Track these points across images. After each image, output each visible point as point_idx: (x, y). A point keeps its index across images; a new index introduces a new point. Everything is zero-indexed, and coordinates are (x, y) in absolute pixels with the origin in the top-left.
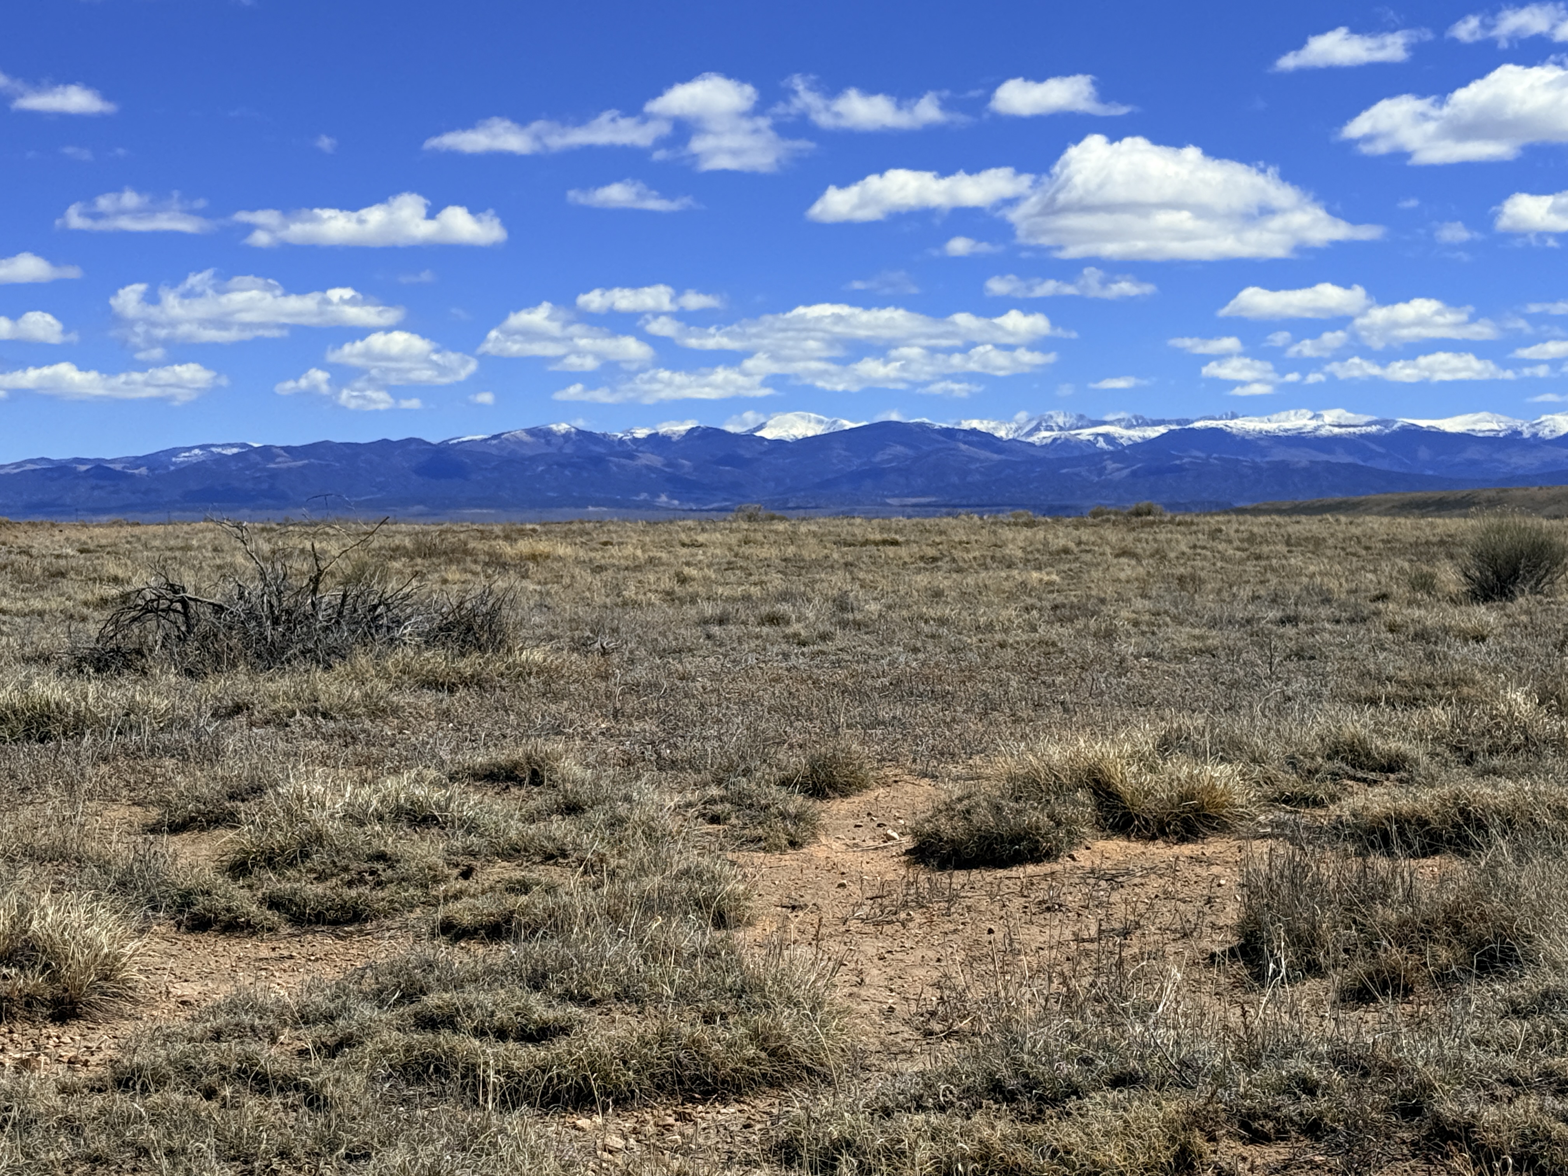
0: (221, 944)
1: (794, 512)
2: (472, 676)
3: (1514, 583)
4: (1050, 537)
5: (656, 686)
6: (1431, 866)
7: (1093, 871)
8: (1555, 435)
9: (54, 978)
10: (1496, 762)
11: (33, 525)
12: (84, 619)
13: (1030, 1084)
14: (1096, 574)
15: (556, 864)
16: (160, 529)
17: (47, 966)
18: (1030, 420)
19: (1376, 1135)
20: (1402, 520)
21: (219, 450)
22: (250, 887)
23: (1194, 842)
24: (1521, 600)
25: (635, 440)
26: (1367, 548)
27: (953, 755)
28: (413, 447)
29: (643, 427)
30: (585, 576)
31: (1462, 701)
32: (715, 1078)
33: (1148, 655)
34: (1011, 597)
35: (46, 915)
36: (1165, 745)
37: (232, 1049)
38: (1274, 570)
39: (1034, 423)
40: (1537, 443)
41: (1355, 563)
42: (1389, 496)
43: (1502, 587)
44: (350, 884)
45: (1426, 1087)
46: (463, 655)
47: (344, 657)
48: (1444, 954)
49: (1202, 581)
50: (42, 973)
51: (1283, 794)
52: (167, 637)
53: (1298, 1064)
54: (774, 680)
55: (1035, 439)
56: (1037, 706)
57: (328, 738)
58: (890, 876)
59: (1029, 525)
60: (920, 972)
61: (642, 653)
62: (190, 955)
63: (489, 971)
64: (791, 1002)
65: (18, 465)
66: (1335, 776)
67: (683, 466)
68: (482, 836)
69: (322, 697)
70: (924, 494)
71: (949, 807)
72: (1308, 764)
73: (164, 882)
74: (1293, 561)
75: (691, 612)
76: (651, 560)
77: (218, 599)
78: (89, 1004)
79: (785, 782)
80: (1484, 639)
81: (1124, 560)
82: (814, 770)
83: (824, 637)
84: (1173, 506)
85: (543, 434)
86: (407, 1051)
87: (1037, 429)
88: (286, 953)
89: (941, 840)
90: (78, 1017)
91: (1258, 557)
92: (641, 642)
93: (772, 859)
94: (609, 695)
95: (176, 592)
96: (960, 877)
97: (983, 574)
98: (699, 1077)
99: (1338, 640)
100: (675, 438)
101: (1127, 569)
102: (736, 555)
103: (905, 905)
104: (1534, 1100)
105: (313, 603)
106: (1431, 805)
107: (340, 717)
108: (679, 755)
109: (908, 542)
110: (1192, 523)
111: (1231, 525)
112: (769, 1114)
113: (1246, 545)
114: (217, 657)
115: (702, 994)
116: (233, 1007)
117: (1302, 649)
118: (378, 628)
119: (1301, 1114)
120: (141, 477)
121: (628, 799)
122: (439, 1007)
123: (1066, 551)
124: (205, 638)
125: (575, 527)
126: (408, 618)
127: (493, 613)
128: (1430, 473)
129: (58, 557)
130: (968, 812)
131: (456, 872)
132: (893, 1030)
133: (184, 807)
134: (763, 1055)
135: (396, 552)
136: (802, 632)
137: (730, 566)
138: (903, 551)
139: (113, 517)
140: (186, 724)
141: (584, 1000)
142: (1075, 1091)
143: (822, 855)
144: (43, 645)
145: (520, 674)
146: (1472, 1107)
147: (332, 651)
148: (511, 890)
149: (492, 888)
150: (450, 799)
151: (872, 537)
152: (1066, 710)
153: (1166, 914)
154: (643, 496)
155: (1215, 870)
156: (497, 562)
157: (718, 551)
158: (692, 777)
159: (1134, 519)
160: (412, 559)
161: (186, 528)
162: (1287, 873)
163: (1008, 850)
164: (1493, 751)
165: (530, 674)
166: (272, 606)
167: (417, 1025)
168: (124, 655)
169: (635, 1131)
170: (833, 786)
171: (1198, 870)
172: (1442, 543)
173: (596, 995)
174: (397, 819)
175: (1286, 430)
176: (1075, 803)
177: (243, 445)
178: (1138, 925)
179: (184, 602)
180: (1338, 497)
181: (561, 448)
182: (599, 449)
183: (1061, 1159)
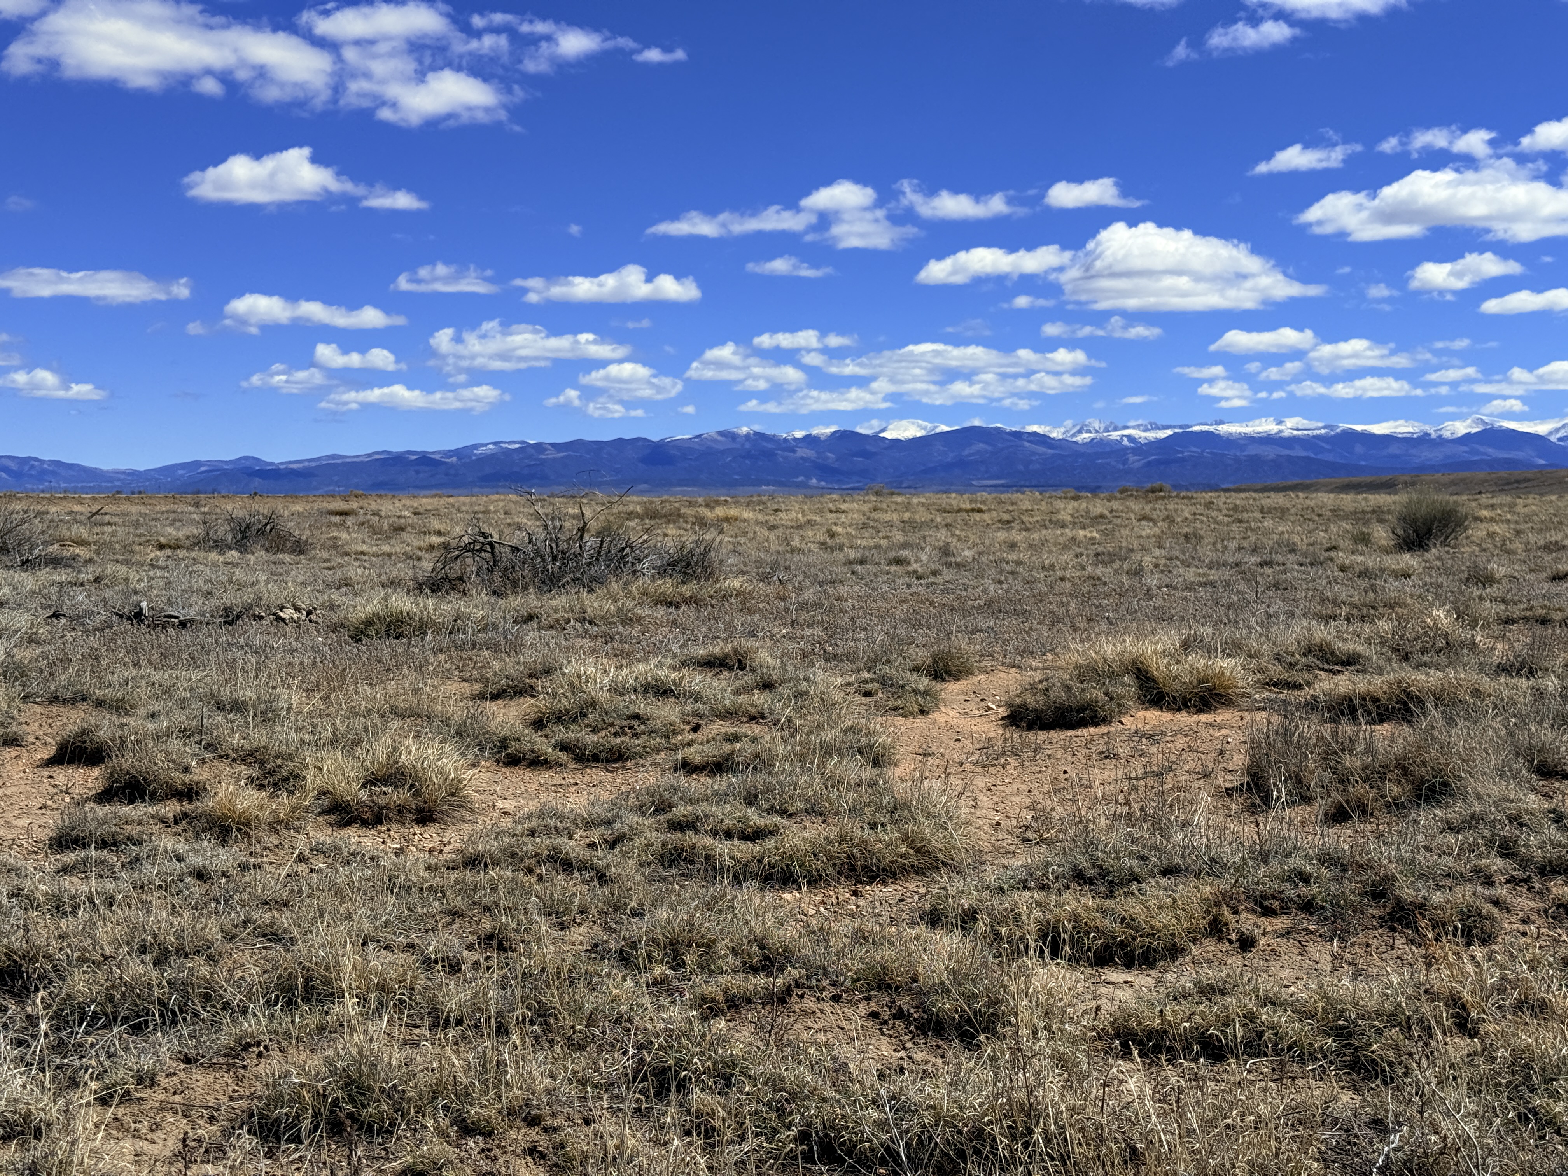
0: (528, 775)
1: (908, 490)
2: (691, 597)
3: (1428, 539)
4: (1091, 507)
5: (819, 605)
6: (1384, 730)
7: (1136, 732)
8: (1455, 436)
9: (417, 794)
10: (1426, 658)
11: (380, 496)
12: (419, 559)
13: (1104, 873)
14: (1125, 532)
15: (757, 723)
16: (467, 500)
17: (412, 786)
18: (1074, 426)
19: (1353, 911)
20: (1344, 496)
21: (506, 445)
22: (546, 736)
23: (1209, 712)
24: (1434, 551)
25: (795, 439)
26: (1319, 515)
27: (1032, 653)
28: (640, 443)
29: (801, 430)
30: (762, 532)
31: (1399, 618)
32: (878, 867)
33: (1167, 586)
34: (1065, 548)
35: (410, 752)
36: (1186, 645)
37: (543, 843)
38: (1252, 530)
39: (1078, 428)
40: (1441, 442)
41: (1312, 526)
42: (1333, 480)
43: (1420, 542)
44: (616, 735)
45: (1390, 879)
46: (683, 582)
47: (601, 583)
48: (1396, 789)
49: (1201, 538)
50: (409, 790)
51: (1271, 680)
52: (480, 569)
53: (1295, 862)
54: (903, 602)
55: (1079, 438)
56: (1090, 620)
57: (594, 637)
58: (992, 734)
59: (1075, 498)
60: (1017, 799)
61: (807, 583)
62: (507, 782)
63: (716, 793)
64: (929, 816)
65: (369, 455)
66: (1309, 668)
67: (828, 458)
68: (705, 704)
69: (589, 611)
70: (999, 478)
71: (1033, 687)
72: (1290, 659)
73: (488, 732)
74: (1266, 524)
75: (840, 556)
76: (809, 521)
77: (514, 542)
78: (442, 812)
79: (916, 669)
80: (1409, 577)
81: (1144, 523)
82: (935, 662)
83: (935, 573)
84: (1175, 487)
85: (730, 436)
86: (663, 845)
87: (1080, 432)
88: (572, 781)
89: (1027, 709)
90: (434, 821)
91: (1241, 521)
92: (806, 576)
93: (909, 721)
94: (787, 610)
95: (486, 538)
96: (1042, 735)
97: (1044, 532)
98: (866, 867)
99: (1304, 576)
100: (823, 438)
101: (1147, 529)
102: (868, 519)
103: (1004, 754)
104: (1469, 888)
105: (580, 546)
106: (1381, 688)
107: (601, 624)
108: (840, 651)
109: (990, 510)
110: (1192, 498)
111: (1221, 500)
112: (917, 893)
113: (1231, 513)
114: (515, 583)
115: (866, 810)
116: (541, 814)
117: (1278, 583)
118: (625, 563)
119: (1299, 896)
120: (452, 465)
121: (806, 679)
122: (684, 816)
123: (1102, 516)
124: (506, 569)
125: (755, 499)
126: (646, 557)
127: (704, 554)
128: (1363, 463)
129: (399, 517)
130: (1047, 690)
131: (688, 727)
132: (1001, 837)
133: (499, 682)
134: (911, 852)
135: (631, 515)
136: (919, 570)
137: (865, 526)
138: (986, 517)
139: (434, 492)
140: (495, 628)
141: (783, 812)
142: (1137, 879)
143: (943, 720)
144: (394, 574)
145: (725, 596)
146: (1424, 892)
147: (593, 579)
148: (727, 740)
149: (714, 739)
150: (683, 677)
151: (964, 506)
152: (1111, 623)
153: (1191, 762)
154: (801, 479)
155: (1224, 732)
156: (702, 523)
157: (855, 516)
158: (848, 666)
159: (1150, 495)
160: (642, 520)
161: (485, 499)
162: (1281, 731)
163: (1075, 718)
164: (1424, 651)
165: (731, 596)
166: (552, 548)
167: (669, 828)
168: (450, 581)
169: (823, 903)
170: (949, 673)
171: (1211, 731)
172: (1374, 512)
173: (792, 810)
174: (646, 691)
175: (1259, 433)
176: (1124, 685)
177: (523, 442)
178: (1171, 769)
179: (491, 544)
180: (1296, 481)
181: (743, 445)
182: (770, 446)
183: (1128, 924)
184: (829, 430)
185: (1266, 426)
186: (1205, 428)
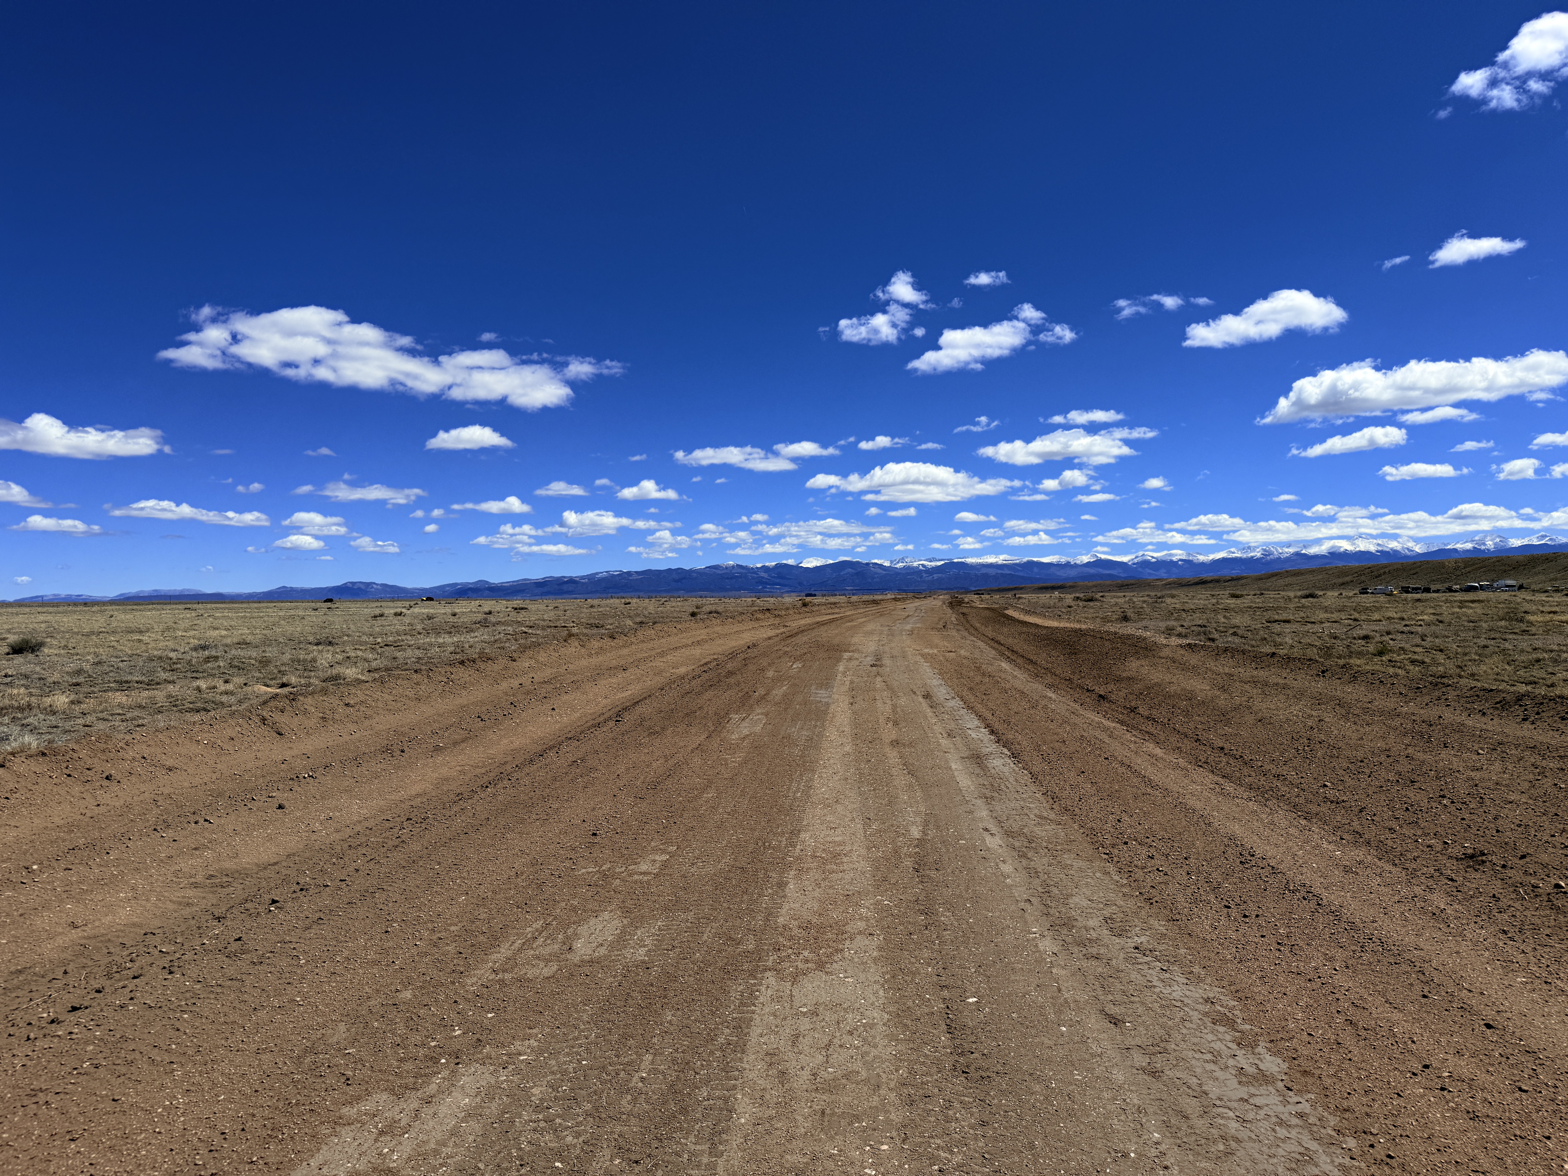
18: (895, 560)
25: (757, 568)
29: (759, 563)
55: (898, 566)
87: (898, 562)
184: (774, 564)
185: (991, 559)
186: (960, 560)
